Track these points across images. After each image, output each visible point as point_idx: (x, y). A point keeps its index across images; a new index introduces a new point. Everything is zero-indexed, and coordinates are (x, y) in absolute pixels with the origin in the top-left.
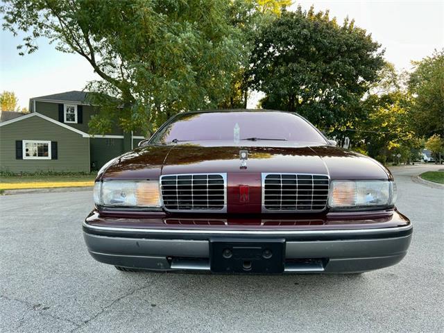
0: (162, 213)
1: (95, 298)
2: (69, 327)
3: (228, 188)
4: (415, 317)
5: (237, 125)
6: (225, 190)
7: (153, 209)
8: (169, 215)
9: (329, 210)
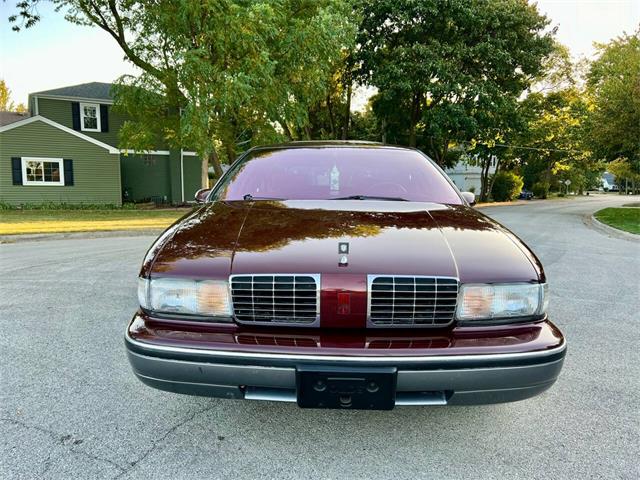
0: (232, 325)
1: (142, 425)
2: (111, 472)
3: (322, 292)
4: (563, 458)
5: (335, 169)
6: (318, 295)
7: (220, 319)
8: (242, 328)
9: (456, 323)
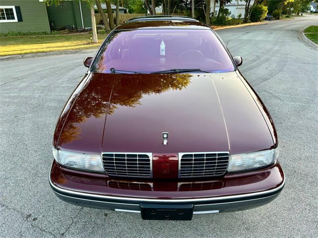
0: (105, 176)
3: (153, 160)
5: (163, 43)
6: (151, 162)
